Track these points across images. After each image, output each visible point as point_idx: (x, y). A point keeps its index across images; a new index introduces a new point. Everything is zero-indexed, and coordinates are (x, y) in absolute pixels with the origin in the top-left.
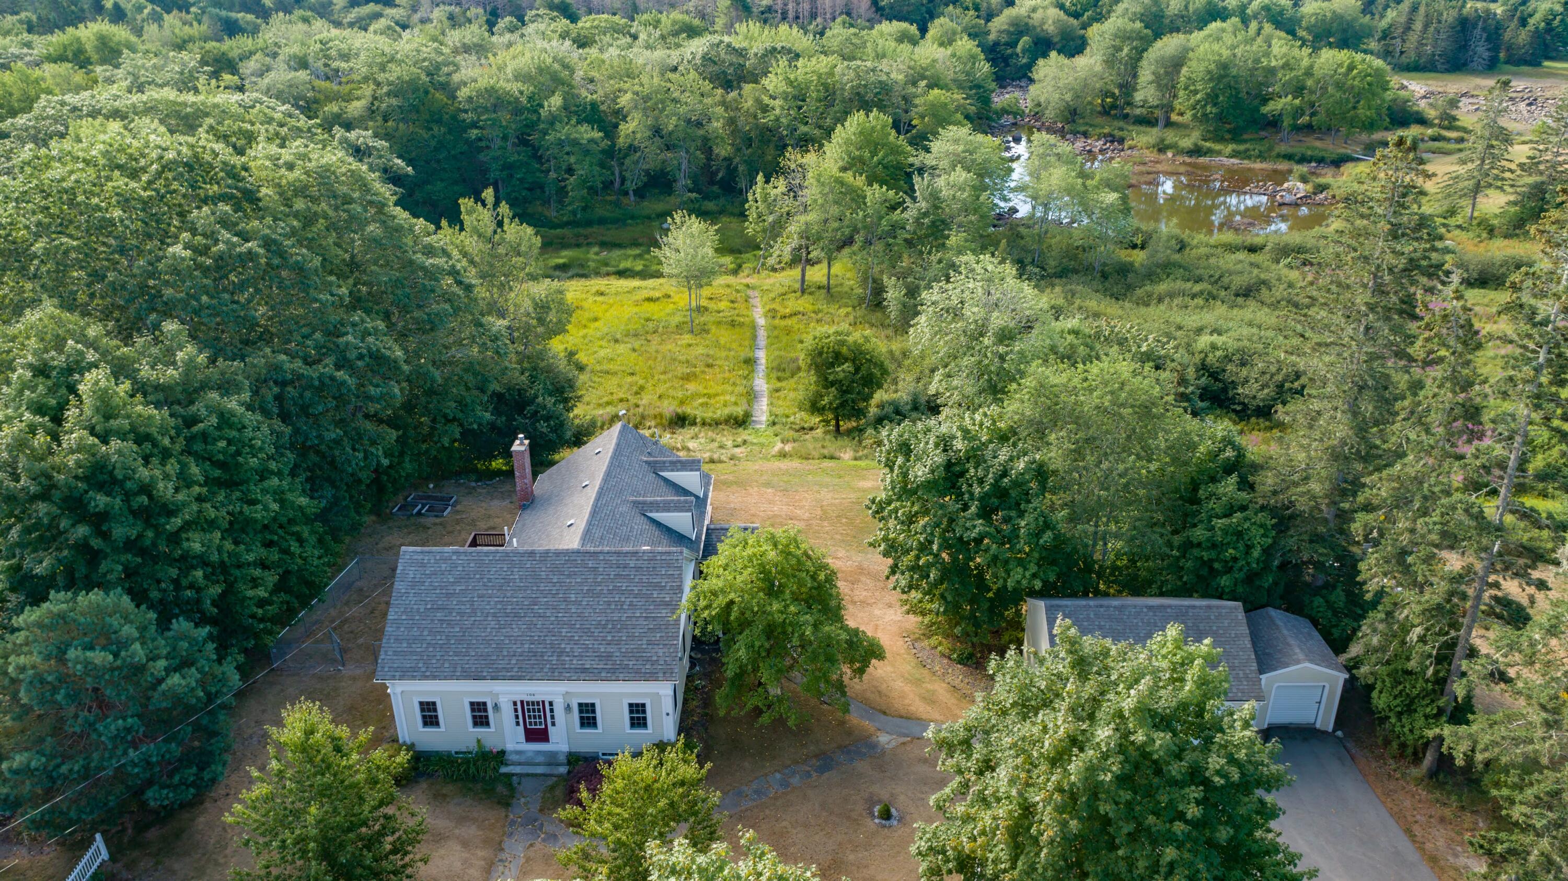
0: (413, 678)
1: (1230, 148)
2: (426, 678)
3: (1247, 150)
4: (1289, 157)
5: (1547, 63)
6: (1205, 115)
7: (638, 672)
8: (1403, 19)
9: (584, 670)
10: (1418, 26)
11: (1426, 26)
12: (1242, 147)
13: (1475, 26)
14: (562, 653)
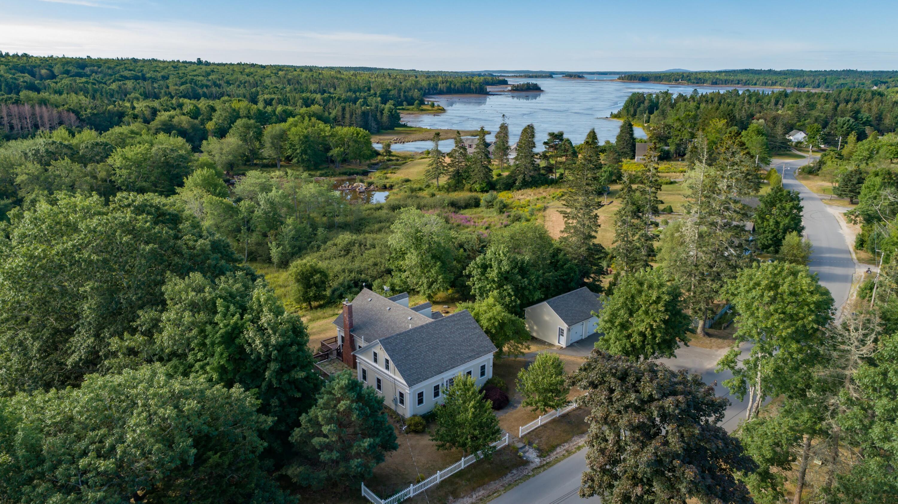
0: (421, 381)
1: (319, 173)
2: (425, 380)
3: (326, 173)
4: (345, 174)
5: (396, 129)
6: (303, 160)
7: (485, 351)
8: (340, 114)
9: (470, 357)
10: (348, 116)
11: (351, 116)
12: (323, 172)
13: (368, 115)
14: (459, 354)
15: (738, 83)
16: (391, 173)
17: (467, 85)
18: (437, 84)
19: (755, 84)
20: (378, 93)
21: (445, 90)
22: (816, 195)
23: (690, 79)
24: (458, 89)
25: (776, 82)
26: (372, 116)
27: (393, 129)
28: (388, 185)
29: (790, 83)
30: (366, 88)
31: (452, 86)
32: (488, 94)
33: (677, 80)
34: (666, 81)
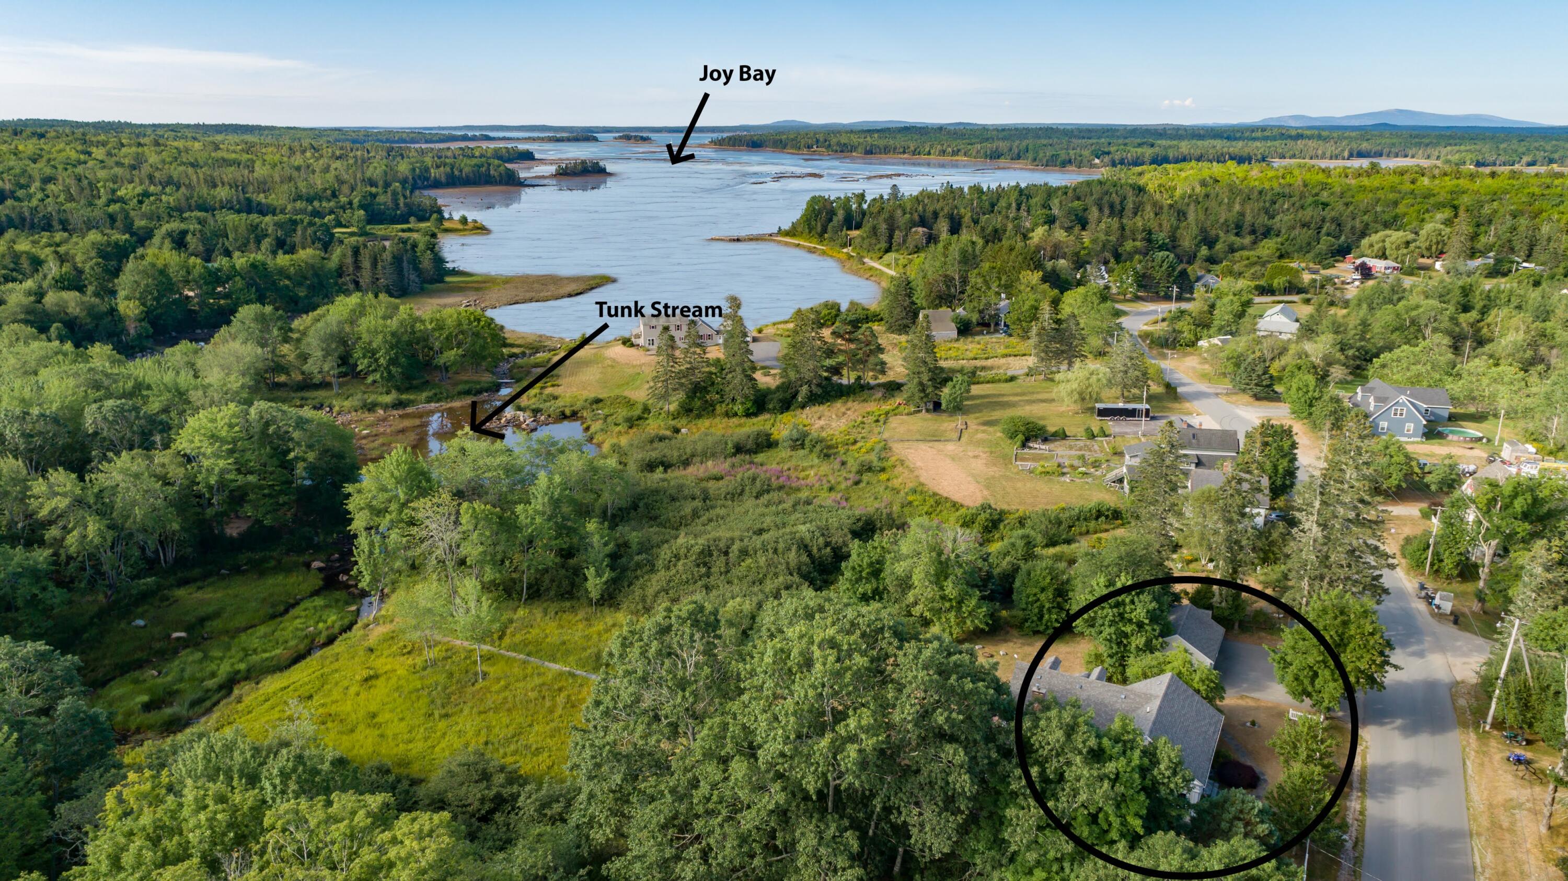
4: (467, 393)
5: (453, 280)
6: (391, 375)
8: (349, 261)
11: (374, 265)
12: (430, 394)
13: (401, 260)
15: (904, 152)
16: (553, 386)
17: (483, 169)
18: (427, 170)
19: (929, 153)
20: (356, 201)
21: (443, 179)
22: (1203, 387)
23: (829, 146)
24: (467, 176)
25: (959, 150)
26: (409, 263)
27: (442, 281)
28: (568, 412)
29: (978, 152)
30: (329, 192)
31: (456, 173)
32: (522, 184)
33: (809, 147)
34: (792, 148)
